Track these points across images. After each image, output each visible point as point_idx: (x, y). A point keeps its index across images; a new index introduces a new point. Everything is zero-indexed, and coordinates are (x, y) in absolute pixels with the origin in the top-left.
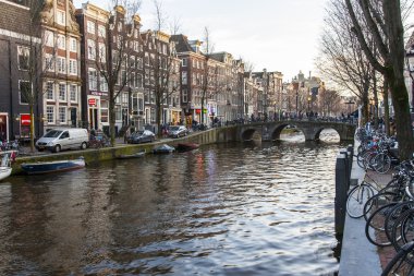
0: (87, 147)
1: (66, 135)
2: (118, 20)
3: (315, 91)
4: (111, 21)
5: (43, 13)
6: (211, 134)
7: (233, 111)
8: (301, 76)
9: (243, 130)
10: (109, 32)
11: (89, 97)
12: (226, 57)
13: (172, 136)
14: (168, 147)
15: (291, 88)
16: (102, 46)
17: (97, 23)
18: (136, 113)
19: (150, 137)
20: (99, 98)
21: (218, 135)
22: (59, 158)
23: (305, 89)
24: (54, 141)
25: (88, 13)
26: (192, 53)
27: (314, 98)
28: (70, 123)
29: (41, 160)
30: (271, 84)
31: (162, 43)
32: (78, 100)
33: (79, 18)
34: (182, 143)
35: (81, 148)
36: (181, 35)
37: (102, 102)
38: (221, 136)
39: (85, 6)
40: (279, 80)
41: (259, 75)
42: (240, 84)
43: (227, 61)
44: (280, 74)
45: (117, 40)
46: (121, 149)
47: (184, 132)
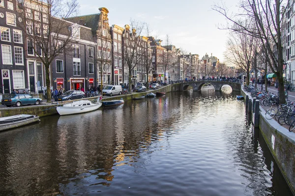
0: (122, 94)
1: (114, 88)
2: (127, 32)
3: (214, 64)
4: (123, 33)
5: (98, 31)
6: (169, 87)
7: (175, 75)
8: (207, 56)
9: (184, 85)
10: (123, 38)
11: (115, 70)
12: (172, 48)
13: (153, 89)
14: (153, 94)
15: (203, 62)
16: (120, 45)
17: (118, 33)
18: (133, 77)
19: (145, 89)
20: (118, 70)
21: (172, 87)
22: (113, 99)
23: (210, 63)
24: (109, 91)
25: (115, 29)
26: (157, 46)
27: (214, 68)
28: (108, 82)
29: (107, 100)
30: (193, 61)
31: (145, 42)
32: (110, 71)
33: (111, 32)
34: (157, 92)
35: (119, 94)
36: (151, 37)
37: (120, 72)
38: (174, 88)
39: (113, 26)
40: (197, 58)
41: (188, 56)
42: (179, 61)
43: (173, 50)
44: (198, 55)
45: (126, 42)
46: (134, 95)
47: (158, 87)
